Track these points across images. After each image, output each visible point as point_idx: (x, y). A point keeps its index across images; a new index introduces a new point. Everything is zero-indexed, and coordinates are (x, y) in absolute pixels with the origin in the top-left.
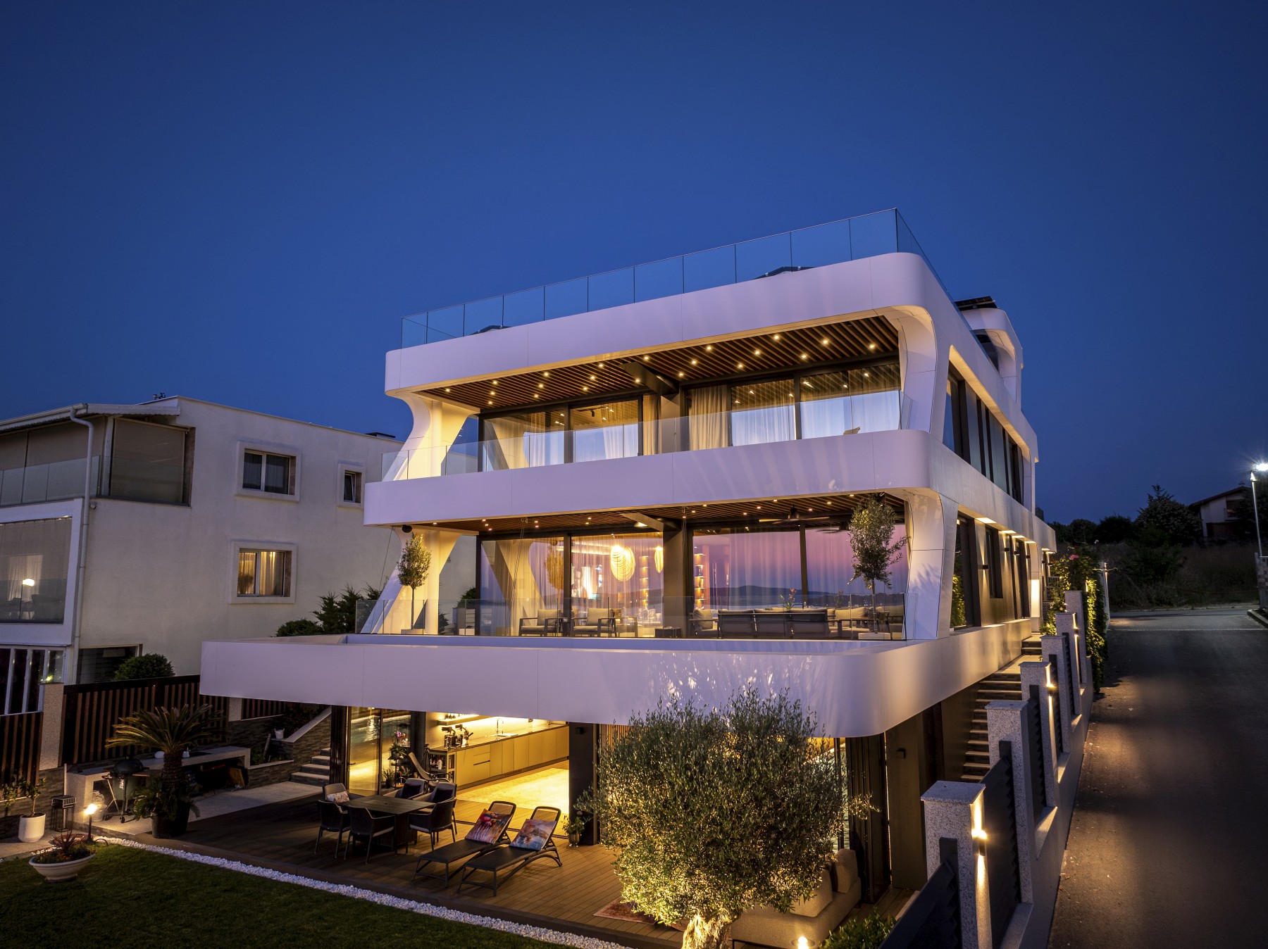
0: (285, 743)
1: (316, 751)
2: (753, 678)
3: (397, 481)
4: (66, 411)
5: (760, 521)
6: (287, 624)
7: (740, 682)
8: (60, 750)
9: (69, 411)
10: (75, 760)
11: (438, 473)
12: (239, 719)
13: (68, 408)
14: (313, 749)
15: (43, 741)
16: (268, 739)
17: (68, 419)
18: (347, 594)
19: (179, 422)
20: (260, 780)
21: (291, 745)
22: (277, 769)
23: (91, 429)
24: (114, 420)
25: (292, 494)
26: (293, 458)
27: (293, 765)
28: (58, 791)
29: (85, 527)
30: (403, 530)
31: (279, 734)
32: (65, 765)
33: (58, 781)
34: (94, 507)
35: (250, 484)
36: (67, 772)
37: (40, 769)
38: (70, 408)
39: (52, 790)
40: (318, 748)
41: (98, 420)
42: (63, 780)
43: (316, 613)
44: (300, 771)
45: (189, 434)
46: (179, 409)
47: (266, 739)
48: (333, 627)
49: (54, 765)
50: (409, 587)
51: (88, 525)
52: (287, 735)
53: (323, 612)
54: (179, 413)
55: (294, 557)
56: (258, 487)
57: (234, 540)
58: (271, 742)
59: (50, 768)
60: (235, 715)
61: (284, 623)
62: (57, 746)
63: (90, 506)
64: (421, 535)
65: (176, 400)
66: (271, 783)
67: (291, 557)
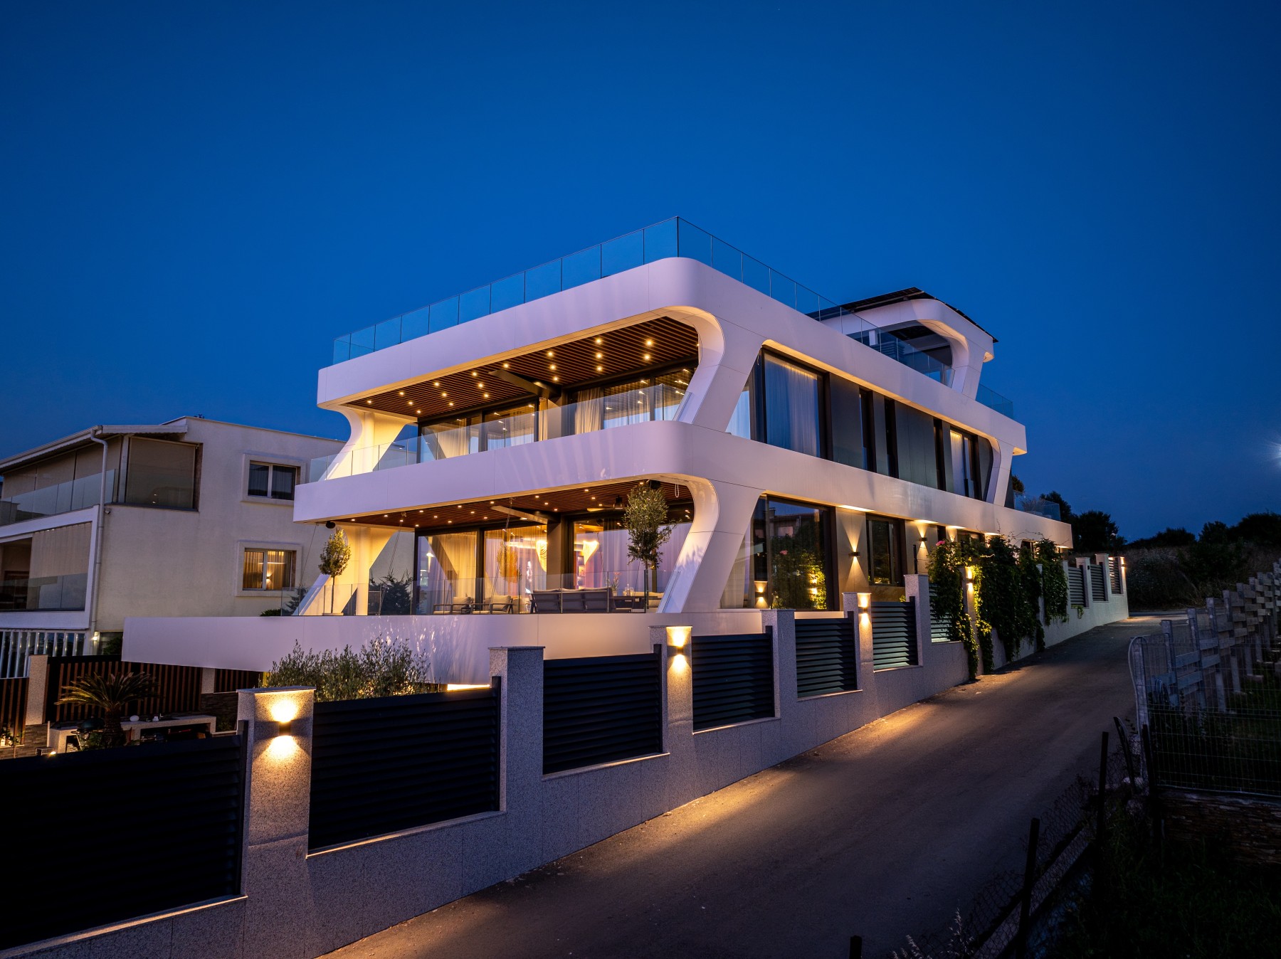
4: (86, 434)
8: (44, 709)
9: (90, 433)
10: (58, 720)
11: (372, 469)
12: (213, 692)
13: (86, 431)
15: (29, 702)
17: (90, 439)
19: (186, 439)
23: (105, 447)
24: (129, 439)
26: (299, 468)
28: (42, 743)
29: (100, 529)
30: (326, 526)
32: (49, 722)
33: (42, 735)
34: (108, 512)
35: (256, 491)
36: (51, 728)
37: (26, 724)
38: (91, 430)
39: (37, 742)
41: (114, 440)
42: (46, 734)
45: (198, 449)
46: (186, 428)
49: (39, 721)
51: (103, 527)
54: (186, 431)
55: (299, 555)
56: (264, 494)
57: (240, 541)
59: (35, 723)
60: (208, 687)
62: (42, 706)
63: (104, 512)
64: (344, 530)
65: (185, 420)
67: (296, 555)
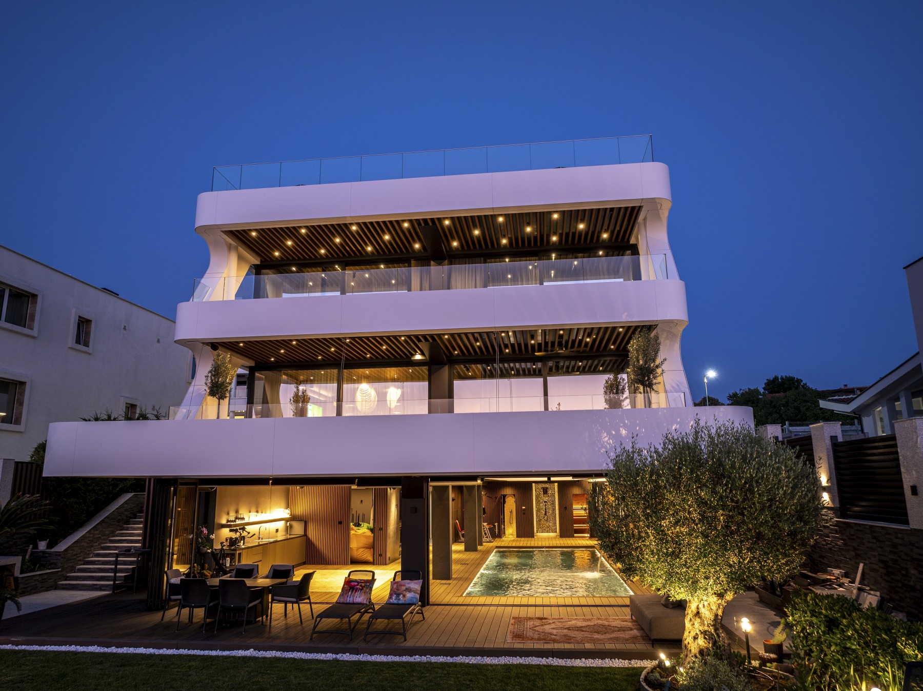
0: (50, 553)
1: (80, 560)
14: (78, 559)
16: (29, 550)
20: (29, 589)
21: (58, 554)
22: (45, 577)
25: (31, 328)
26: (35, 296)
27: (59, 573)
30: (212, 348)
31: (42, 545)
40: (81, 558)
44: (66, 580)
47: (28, 550)
52: (50, 546)
58: (32, 553)
66: (40, 592)
67: (25, 388)
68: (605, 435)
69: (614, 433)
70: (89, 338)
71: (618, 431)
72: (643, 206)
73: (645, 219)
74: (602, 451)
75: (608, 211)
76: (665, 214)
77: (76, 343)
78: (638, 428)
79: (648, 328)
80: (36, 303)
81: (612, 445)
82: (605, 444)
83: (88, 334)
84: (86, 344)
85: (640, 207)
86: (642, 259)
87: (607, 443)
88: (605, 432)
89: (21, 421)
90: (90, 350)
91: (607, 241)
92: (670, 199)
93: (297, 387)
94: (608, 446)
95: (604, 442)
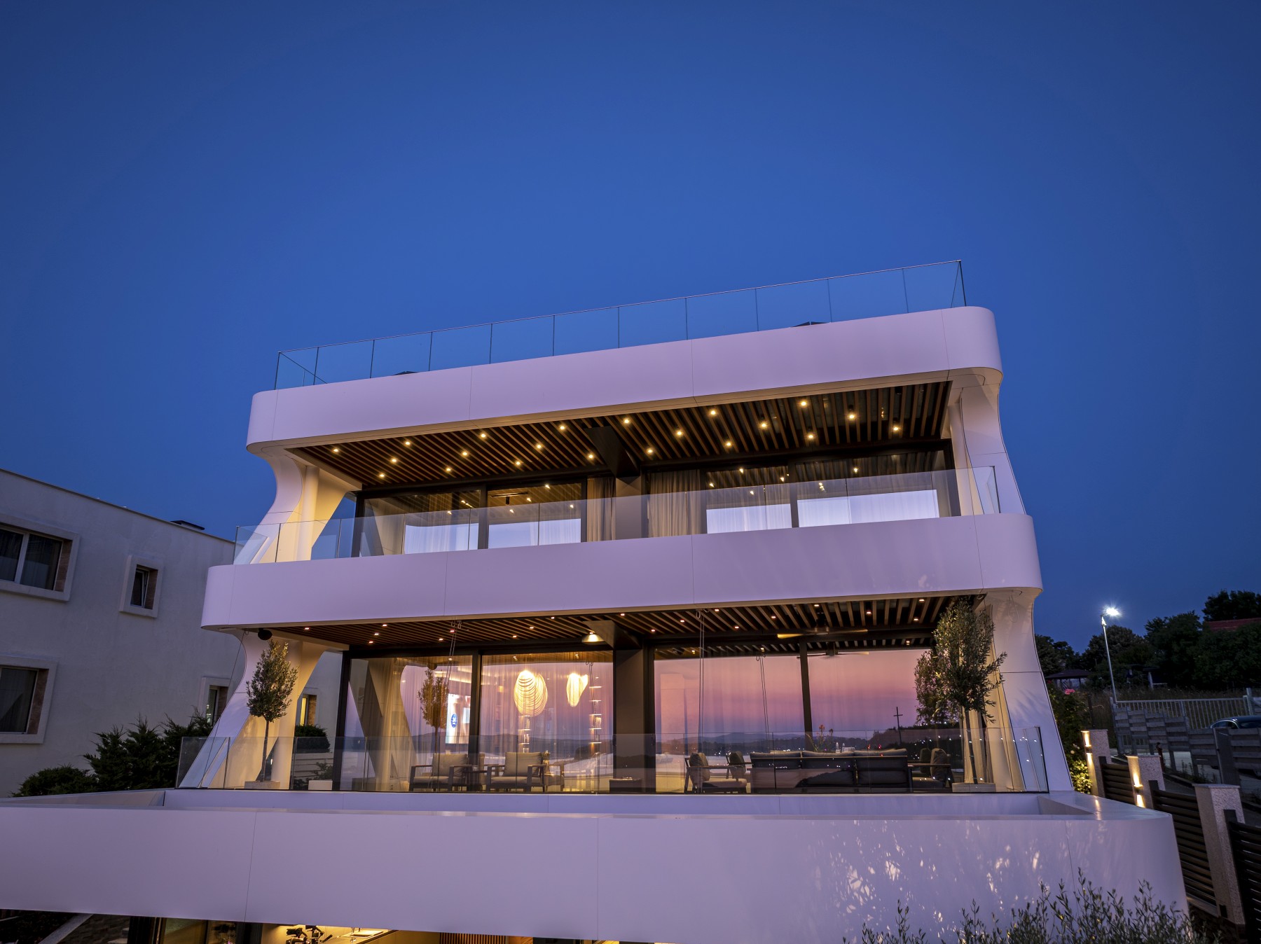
2: (1004, 860)
3: (258, 566)
5: (780, 636)
6: (41, 773)
7: (981, 867)
11: (307, 556)
18: (137, 731)
25: (60, 589)
26: (68, 542)
30: (259, 636)
43: (88, 757)
48: (115, 778)
50: (262, 718)
53: (98, 756)
55: (50, 677)
56: (11, 578)
61: (35, 772)
64: (284, 644)
67: (46, 678)
68: (855, 875)
69: (872, 871)
70: (153, 596)
71: (881, 869)
72: (952, 381)
73: (959, 401)
74: (849, 911)
75: (893, 392)
76: (993, 391)
77: (131, 603)
78: (922, 864)
79: (970, 600)
80: (69, 552)
81: (869, 898)
82: (856, 894)
83: (152, 590)
84: (149, 606)
85: (947, 385)
86: (959, 473)
87: (859, 893)
88: (853, 869)
89: (37, 727)
90: (154, 612)
91: (901, 436)
92: (1001, 370)
93: (430, 674)
94: (861, 900)
95: (852, 891)
